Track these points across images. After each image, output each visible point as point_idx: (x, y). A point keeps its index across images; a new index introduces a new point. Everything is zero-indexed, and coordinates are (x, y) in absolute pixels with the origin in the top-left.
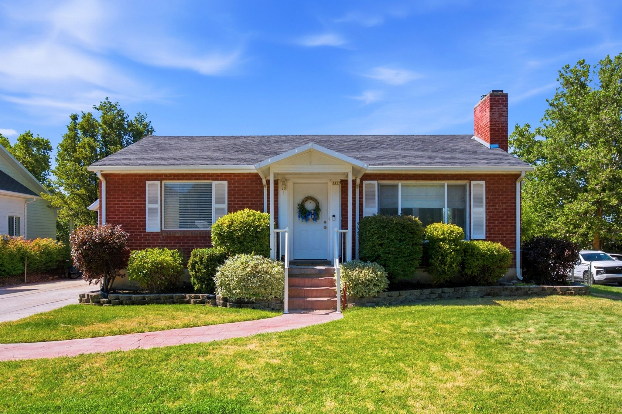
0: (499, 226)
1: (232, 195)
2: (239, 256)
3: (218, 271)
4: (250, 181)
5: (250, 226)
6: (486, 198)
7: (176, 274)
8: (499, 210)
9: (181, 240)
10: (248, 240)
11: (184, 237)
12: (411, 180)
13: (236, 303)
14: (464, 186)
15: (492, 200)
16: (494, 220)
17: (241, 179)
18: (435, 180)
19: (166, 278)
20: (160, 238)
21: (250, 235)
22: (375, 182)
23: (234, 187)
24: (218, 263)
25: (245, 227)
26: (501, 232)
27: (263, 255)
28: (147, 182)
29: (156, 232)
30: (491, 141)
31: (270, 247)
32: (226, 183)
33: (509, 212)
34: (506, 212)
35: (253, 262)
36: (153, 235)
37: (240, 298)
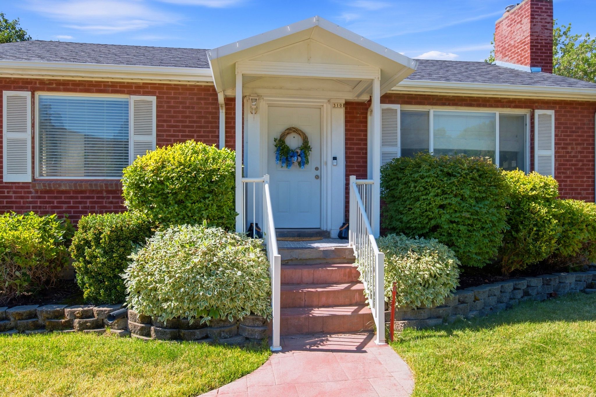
0: (572, 177)
1: (165, 121)
2: (176, 229)
3: (131, 260)
4: (195, 97)
5: (198, 171)
6: (556, 135)
7: (48, 264)
8: (572, 154)
9: (72, 198)
10: (195, 198)
11: (76, 192)
12: (449, 105)
13: (170, 328)
14: (522, 118)
15: (563, 140)
16: (565, 169)
17: (180, 94)
18: (484, 106)
19: (24, 274)
20: (30, 192)
21: (199, 189)
22: (397, 107)
23: (169, 107)
24: (134, 242)
25: (188, 173)
26: (574, 187)
27: (222, 225)
28: (4, 92)
29: (23, 183)
30: (532, 62)
31: (234, 210)
32: (153, 99)
33: (585, 157)
34: (581, 157)
35: (206, 243)
36: (17, 187)
37: (179, 317)
